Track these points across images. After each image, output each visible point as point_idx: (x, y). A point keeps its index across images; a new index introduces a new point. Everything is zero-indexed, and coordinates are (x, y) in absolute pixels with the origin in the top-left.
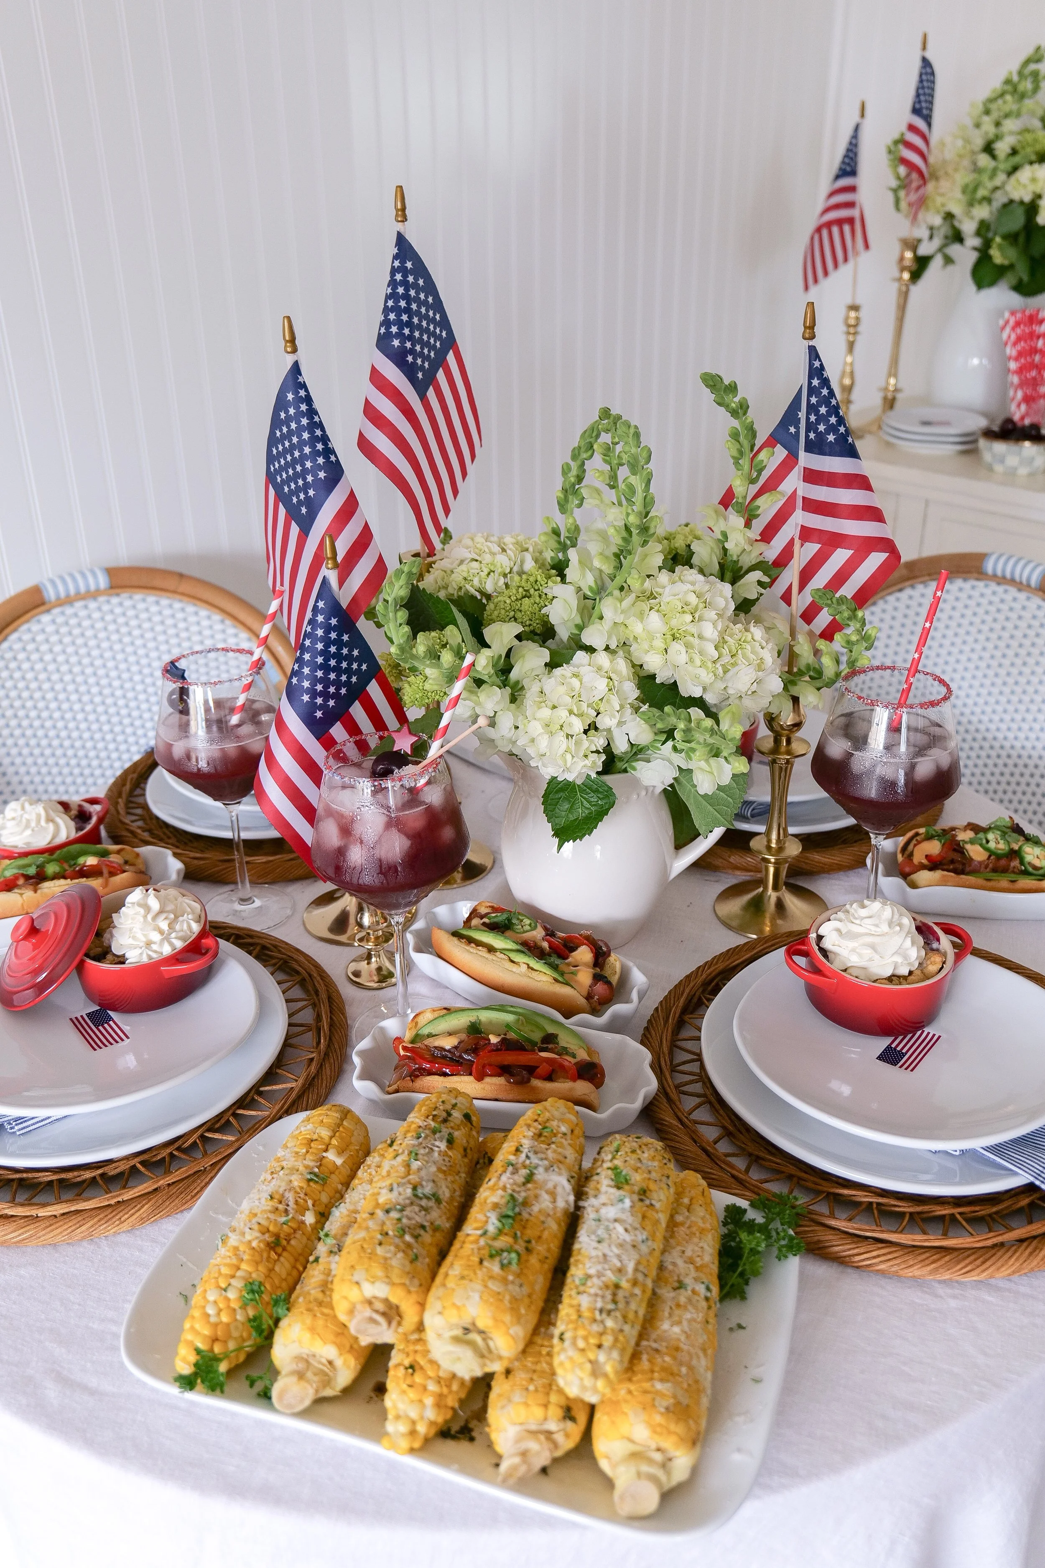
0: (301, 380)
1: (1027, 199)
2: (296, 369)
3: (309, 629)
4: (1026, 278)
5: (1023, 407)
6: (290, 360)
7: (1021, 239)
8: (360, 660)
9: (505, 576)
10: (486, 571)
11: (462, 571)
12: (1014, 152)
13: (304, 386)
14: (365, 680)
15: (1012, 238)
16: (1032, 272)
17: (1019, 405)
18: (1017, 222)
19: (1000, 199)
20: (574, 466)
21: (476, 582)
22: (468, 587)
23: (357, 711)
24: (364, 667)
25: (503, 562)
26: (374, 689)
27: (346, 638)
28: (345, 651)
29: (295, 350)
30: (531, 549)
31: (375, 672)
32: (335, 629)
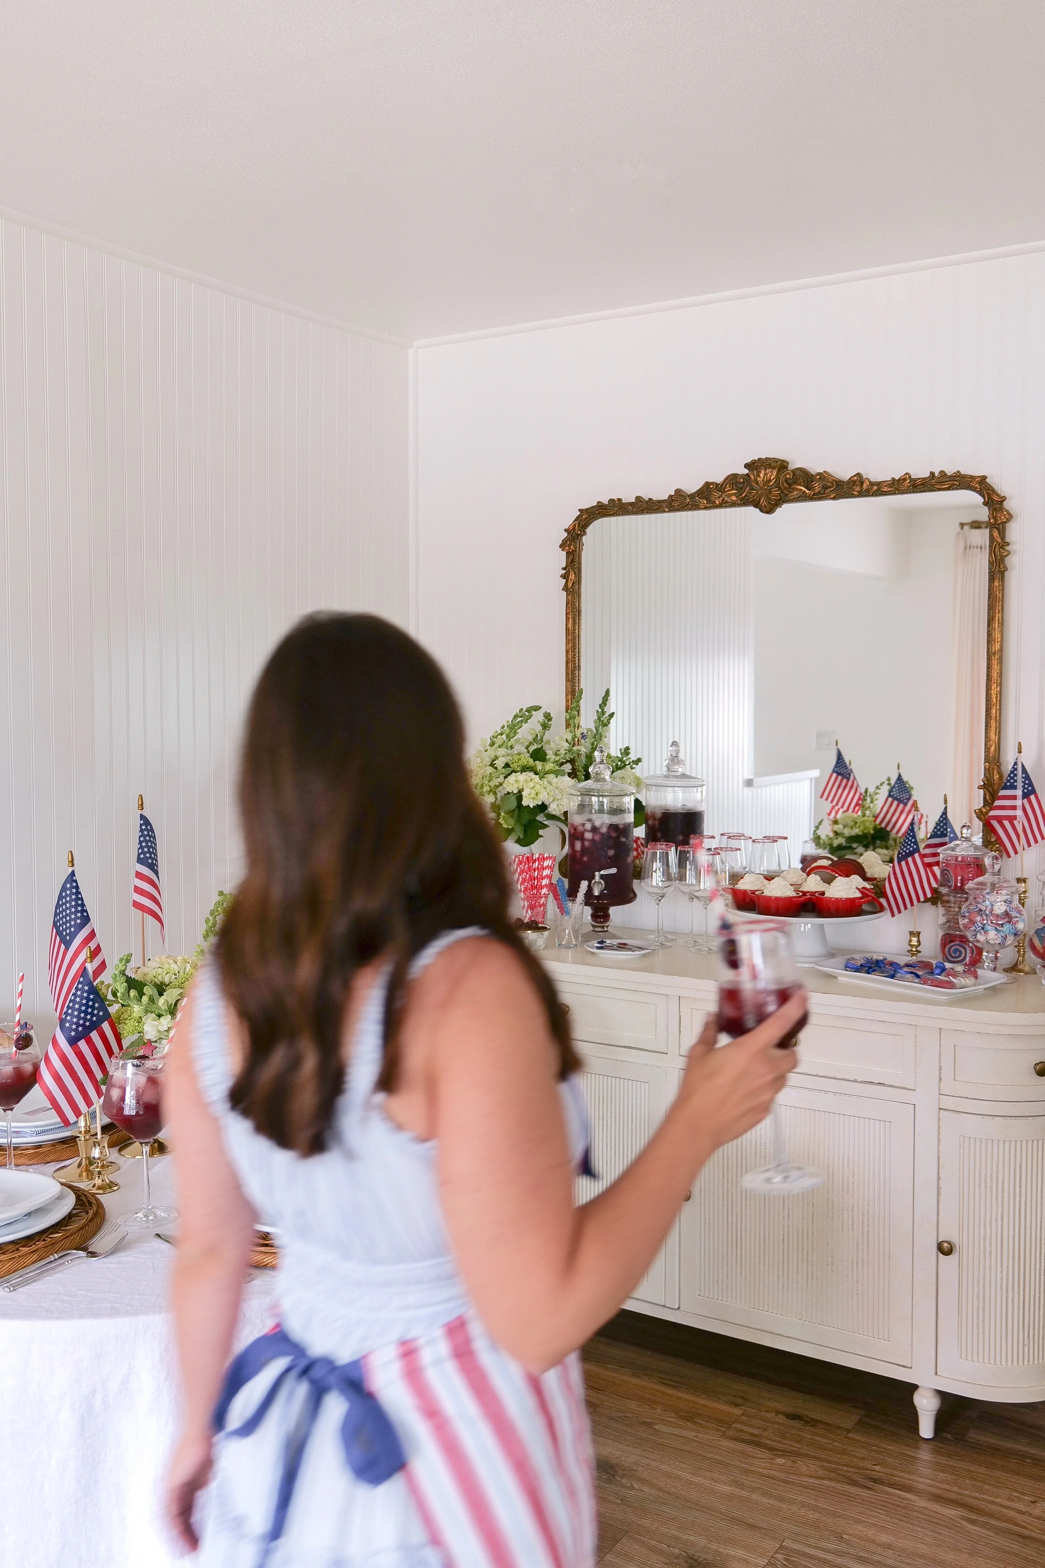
0: (74, 878)
1: (515, 792)
2: (73, 874)
3: (73, 998)
4: (522, 836)
5: (529, 912)
6: (70, 870)
7: (516, 813)
8: (99, 1009)
9: (175, 975)
10: (165, 972)
11: (153, 973)
12: (507, 765)
13: (76, 881)
14: (101, 1020)
15: (511, 813)
16: (525, 832)
17: (527, 911)
18: (513, 804)
19: (501, 793)
20: (211, 918)
21: (160, 978)
22: (156, 980)
23: (94, 1035)
24: (101, 1013)
25: (175, 968)
26: (106, 1026)
27: (92, 997)
28: (91, 1003)
29: (73, 865)
30: (190, 963)
31: (107, 1016)
32: (87, 991)
